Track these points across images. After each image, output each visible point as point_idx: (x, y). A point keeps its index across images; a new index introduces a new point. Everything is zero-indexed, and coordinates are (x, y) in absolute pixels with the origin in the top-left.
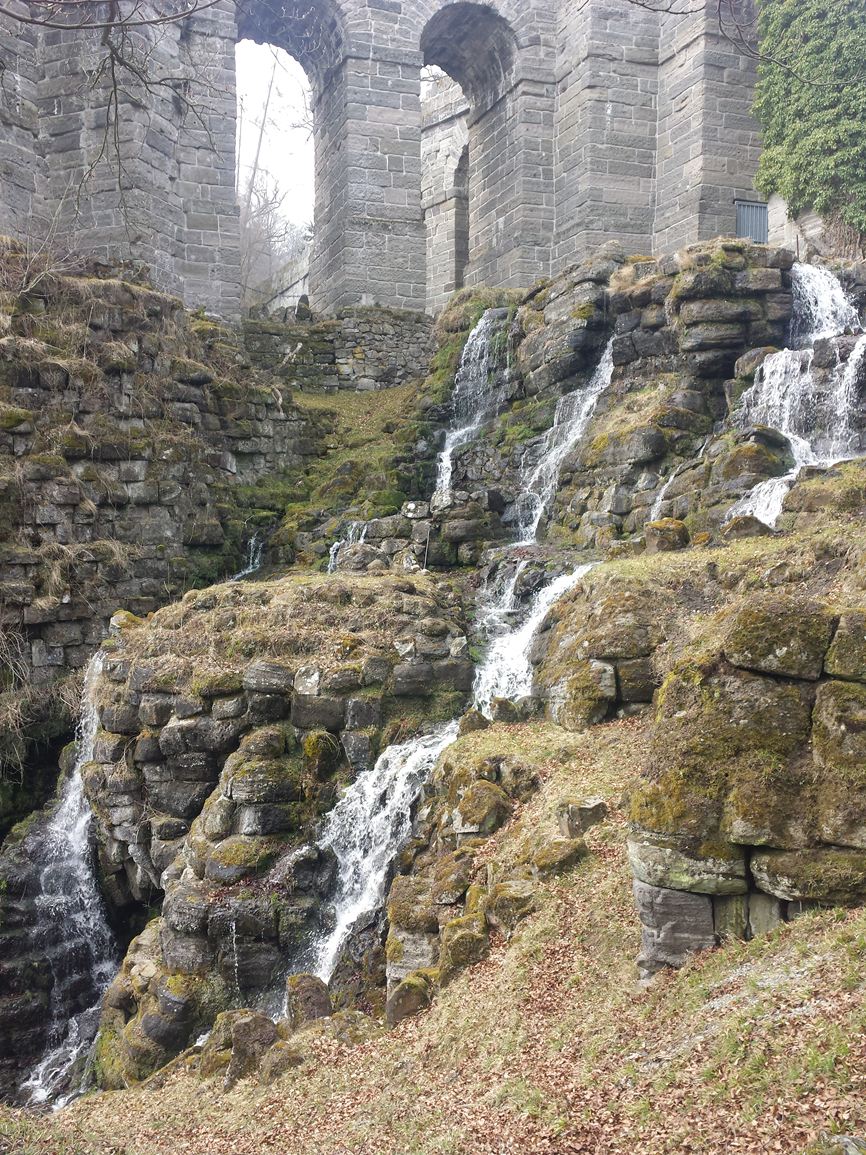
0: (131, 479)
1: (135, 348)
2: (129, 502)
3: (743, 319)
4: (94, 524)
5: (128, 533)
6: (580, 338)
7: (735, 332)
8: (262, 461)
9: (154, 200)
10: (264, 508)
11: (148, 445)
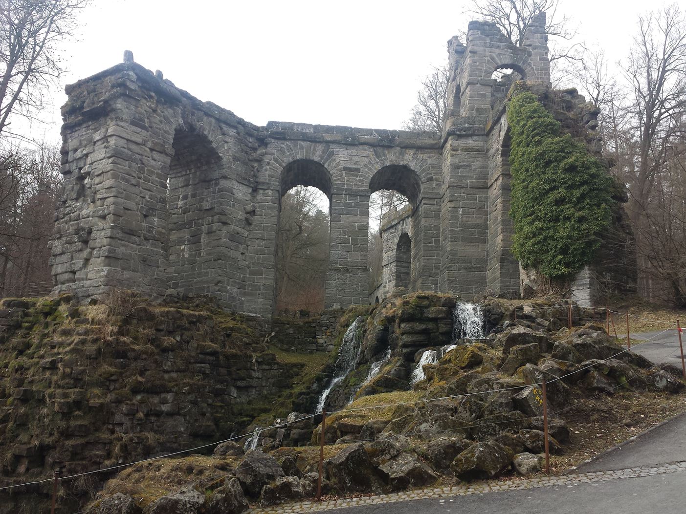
0: (164, 402)
1: (178, 339)
2: (162, 413)
3: (425, 332)
4: (142, 425)
5: (160, 429)
6: (380, 335)
7: (422, 338)
8: (254, 390)
9: (230, 264)
10: (247, 416)
11: (177, 385)
